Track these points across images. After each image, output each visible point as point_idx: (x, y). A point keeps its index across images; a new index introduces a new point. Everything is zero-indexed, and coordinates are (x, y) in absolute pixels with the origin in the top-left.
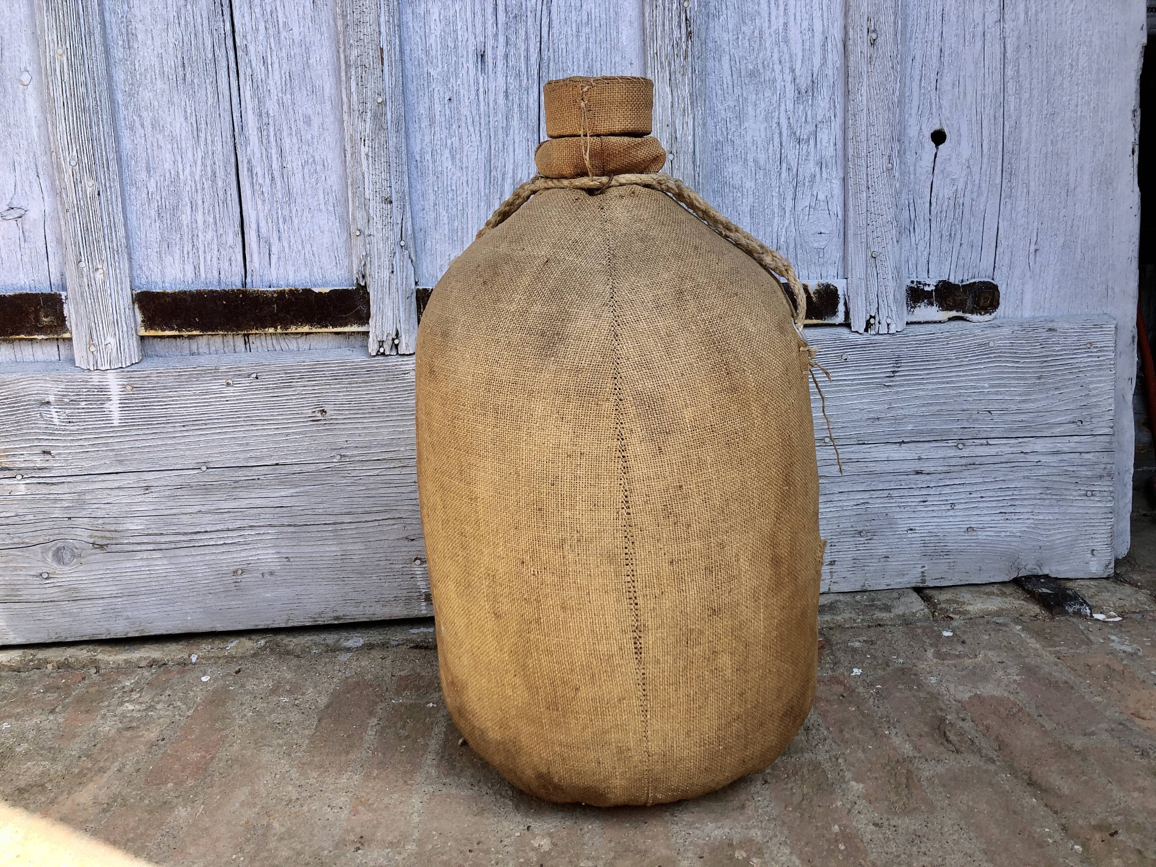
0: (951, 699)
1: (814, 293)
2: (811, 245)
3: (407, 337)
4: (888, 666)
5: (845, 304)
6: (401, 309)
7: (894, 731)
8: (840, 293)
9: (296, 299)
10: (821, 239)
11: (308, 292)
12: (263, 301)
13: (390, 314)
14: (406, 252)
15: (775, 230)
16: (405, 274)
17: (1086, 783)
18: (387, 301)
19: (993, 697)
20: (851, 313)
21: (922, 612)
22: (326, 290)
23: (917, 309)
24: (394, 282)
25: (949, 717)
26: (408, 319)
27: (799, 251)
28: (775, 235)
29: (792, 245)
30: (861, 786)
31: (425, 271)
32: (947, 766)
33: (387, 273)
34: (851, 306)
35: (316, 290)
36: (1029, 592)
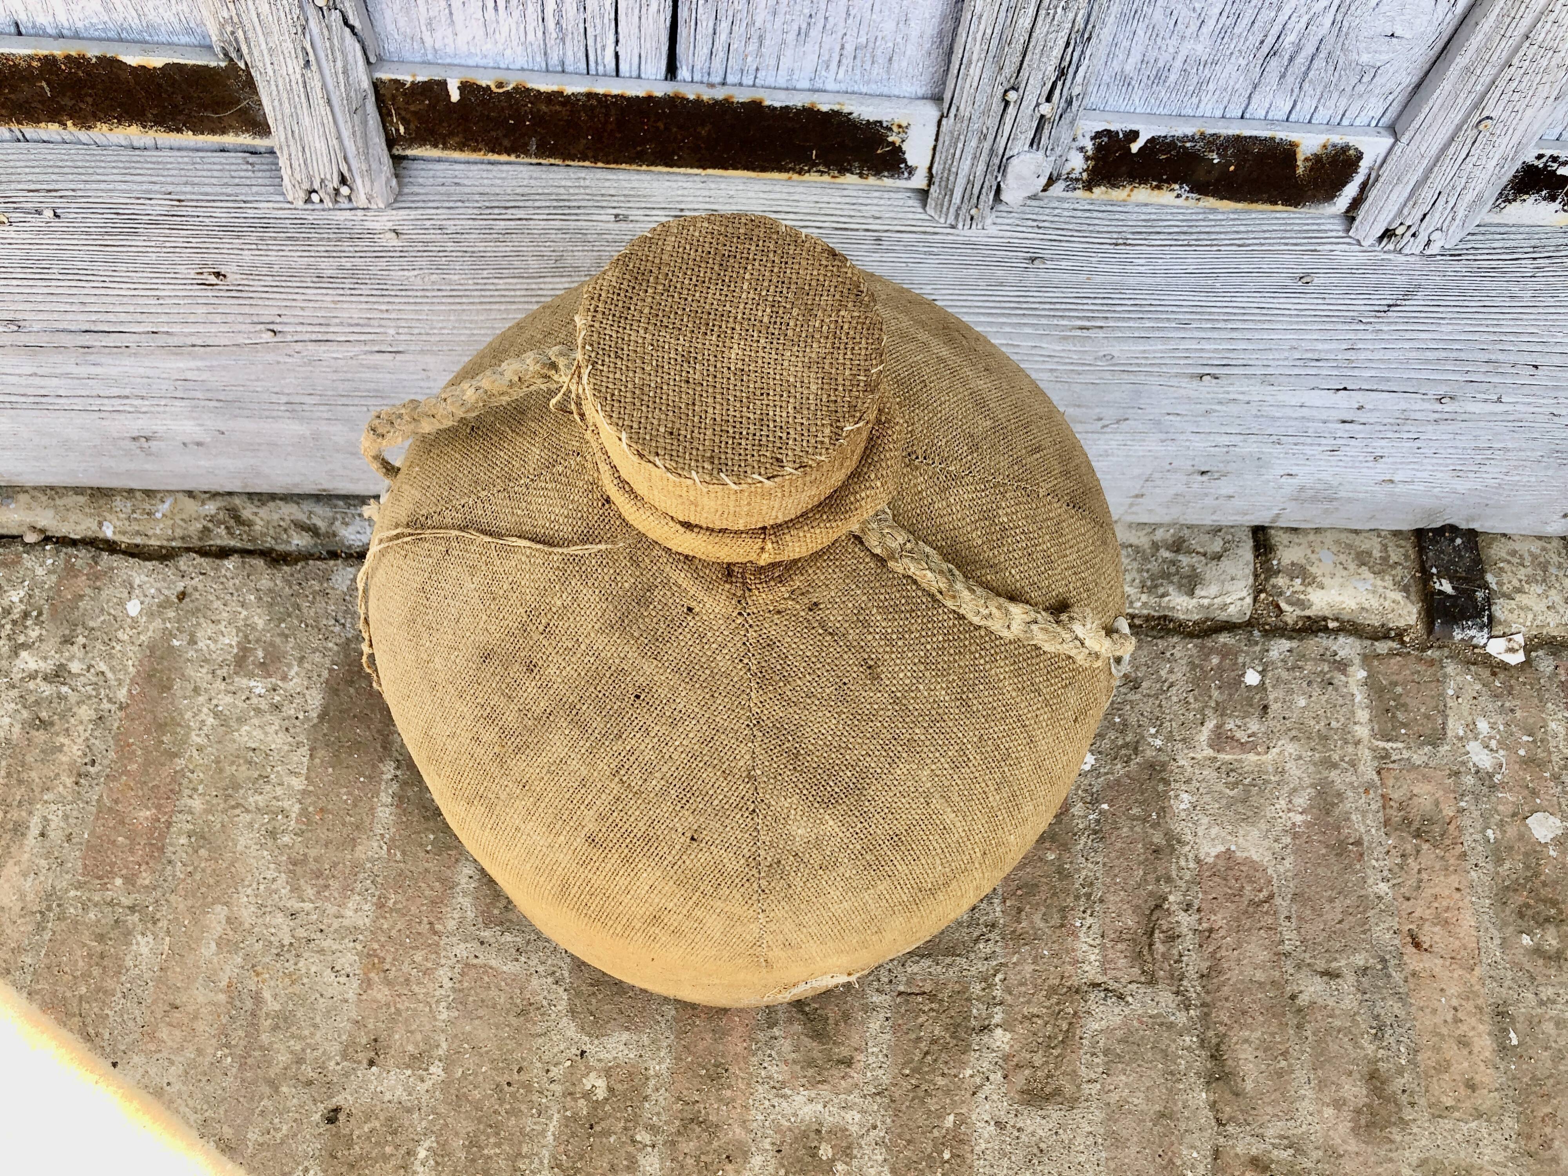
0: (1191, 856)
1: (1307, 159)
2: (1355, 56)
3: (368, 184)
4: (1136, 751)
5: (1364, 187)
6: (346, 134)
7: (1089, 921)
8: (1364, 166)
9: (88, 74)
10: (1384, 48)
11: (111, 64)
12: (11, 72)
13: (320, 145)
14: (336, 15)
15: (1282, 18)
16: (339, 64)
17: (1280, 1074)
18: (306, 121)
19: (1248, 861)
20: (1365, 206)
21: (1239, 603)
22: (156, 61)
23: (1516, 205)
24: (316, 84)
25: (1171, 898)
26: (365, 152)
27: (1319, 63)
28: (1275, 31)
29: (1309, 49)
30: (1009, 1035)
31: (391, 27)
32: (1127, 1011)
33: (294, 67)
34: (1372, 195)
35: (132, 59)
36: (1424, 569)
